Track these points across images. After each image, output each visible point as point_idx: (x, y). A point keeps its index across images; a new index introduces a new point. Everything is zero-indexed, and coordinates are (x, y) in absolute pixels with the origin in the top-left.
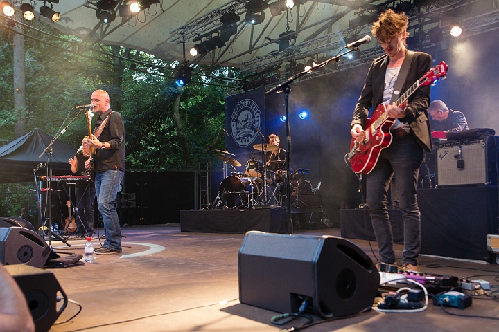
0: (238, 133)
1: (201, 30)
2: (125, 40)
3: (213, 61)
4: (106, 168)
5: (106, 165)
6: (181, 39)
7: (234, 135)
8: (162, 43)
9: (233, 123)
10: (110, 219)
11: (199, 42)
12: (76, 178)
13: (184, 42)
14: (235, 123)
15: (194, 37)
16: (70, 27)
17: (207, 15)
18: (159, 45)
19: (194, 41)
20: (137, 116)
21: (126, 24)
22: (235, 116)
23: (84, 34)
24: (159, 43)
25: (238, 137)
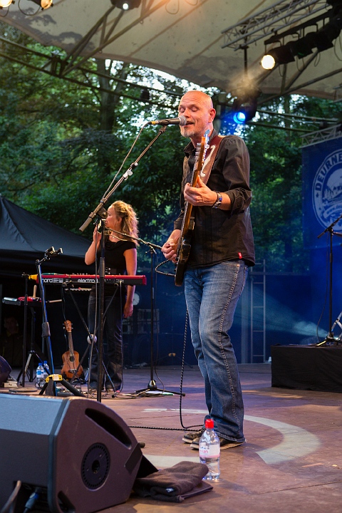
0: (326, 208)
1: (281, 23)
2: (133, 53)
3: (283, 85)
4: (220, 257)
5: (219, 252)
6: (242, 42)
7: (319, 213)
8: (194, 58)
9: (316, 192)
10: (223, 368)
11: (277, 45)
12: (93, 279)
13: (245, 48)
14: (320, 192)
15: (268, 37)
16: (51, 33)
17: (273, 7)
18: (188, 61)
19: (266, 43)
20: (150, 179)
21: (146, 20)
22: (320, 180)
23: (71, 44)
24: (189, 56)
25: (326, 216)
